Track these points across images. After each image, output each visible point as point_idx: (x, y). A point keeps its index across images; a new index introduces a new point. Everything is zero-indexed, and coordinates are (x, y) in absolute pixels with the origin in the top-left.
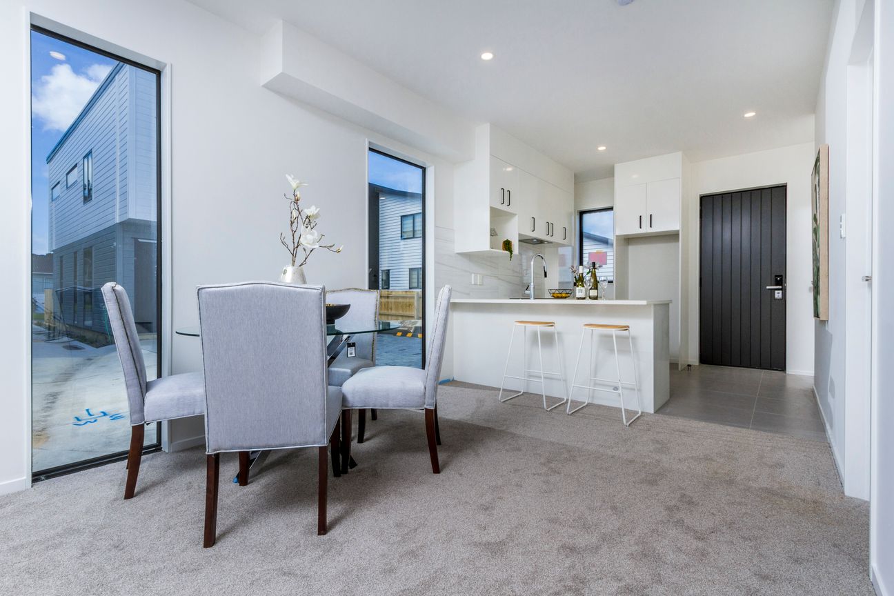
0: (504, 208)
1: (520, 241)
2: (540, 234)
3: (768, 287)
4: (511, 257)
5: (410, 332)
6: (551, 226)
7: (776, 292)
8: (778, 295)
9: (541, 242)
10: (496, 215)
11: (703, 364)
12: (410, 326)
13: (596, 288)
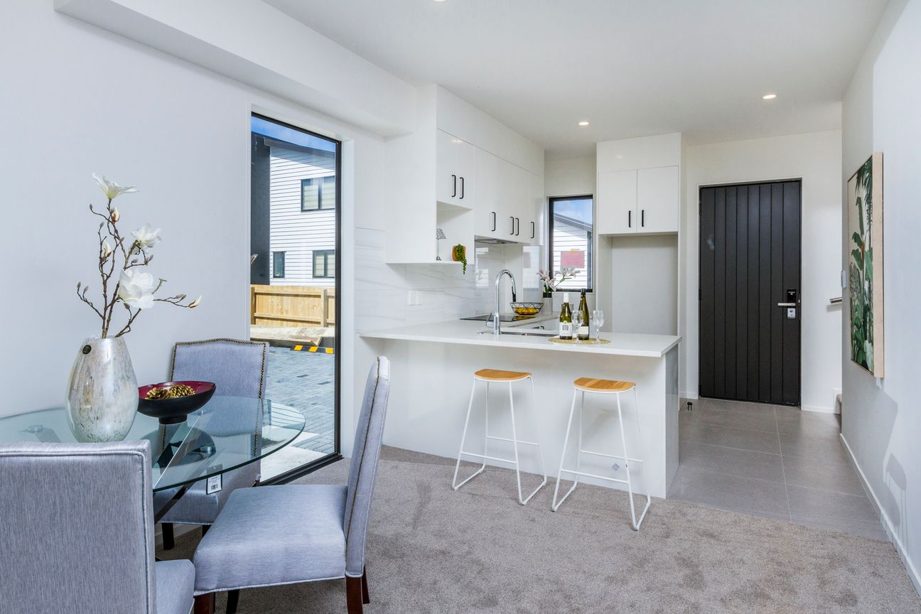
0: (456, 201)
1: (475, 241)
2: (502, 233)
3: (779, 304)
4: (464, 269)
5: (314, 345)
6: (516, 221)
7: (789, 310)
8: (791, 314)
9: (503, 242)
10: (445, 213)
11: (703, 396)
12: (314, 336)
13: (587, 324)
